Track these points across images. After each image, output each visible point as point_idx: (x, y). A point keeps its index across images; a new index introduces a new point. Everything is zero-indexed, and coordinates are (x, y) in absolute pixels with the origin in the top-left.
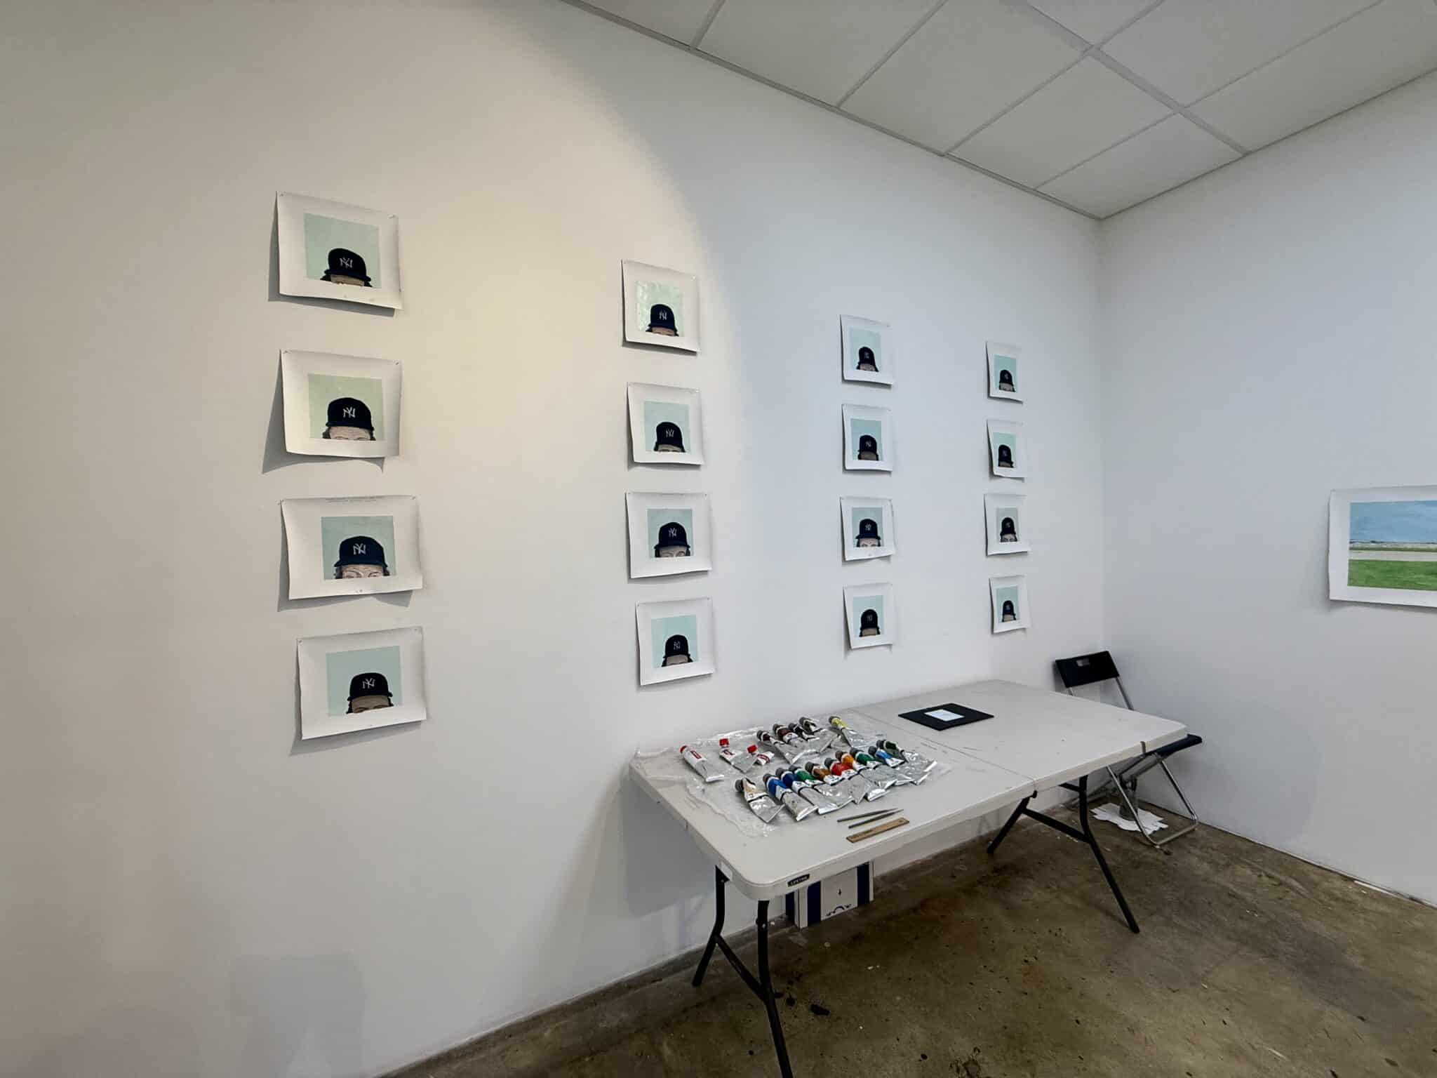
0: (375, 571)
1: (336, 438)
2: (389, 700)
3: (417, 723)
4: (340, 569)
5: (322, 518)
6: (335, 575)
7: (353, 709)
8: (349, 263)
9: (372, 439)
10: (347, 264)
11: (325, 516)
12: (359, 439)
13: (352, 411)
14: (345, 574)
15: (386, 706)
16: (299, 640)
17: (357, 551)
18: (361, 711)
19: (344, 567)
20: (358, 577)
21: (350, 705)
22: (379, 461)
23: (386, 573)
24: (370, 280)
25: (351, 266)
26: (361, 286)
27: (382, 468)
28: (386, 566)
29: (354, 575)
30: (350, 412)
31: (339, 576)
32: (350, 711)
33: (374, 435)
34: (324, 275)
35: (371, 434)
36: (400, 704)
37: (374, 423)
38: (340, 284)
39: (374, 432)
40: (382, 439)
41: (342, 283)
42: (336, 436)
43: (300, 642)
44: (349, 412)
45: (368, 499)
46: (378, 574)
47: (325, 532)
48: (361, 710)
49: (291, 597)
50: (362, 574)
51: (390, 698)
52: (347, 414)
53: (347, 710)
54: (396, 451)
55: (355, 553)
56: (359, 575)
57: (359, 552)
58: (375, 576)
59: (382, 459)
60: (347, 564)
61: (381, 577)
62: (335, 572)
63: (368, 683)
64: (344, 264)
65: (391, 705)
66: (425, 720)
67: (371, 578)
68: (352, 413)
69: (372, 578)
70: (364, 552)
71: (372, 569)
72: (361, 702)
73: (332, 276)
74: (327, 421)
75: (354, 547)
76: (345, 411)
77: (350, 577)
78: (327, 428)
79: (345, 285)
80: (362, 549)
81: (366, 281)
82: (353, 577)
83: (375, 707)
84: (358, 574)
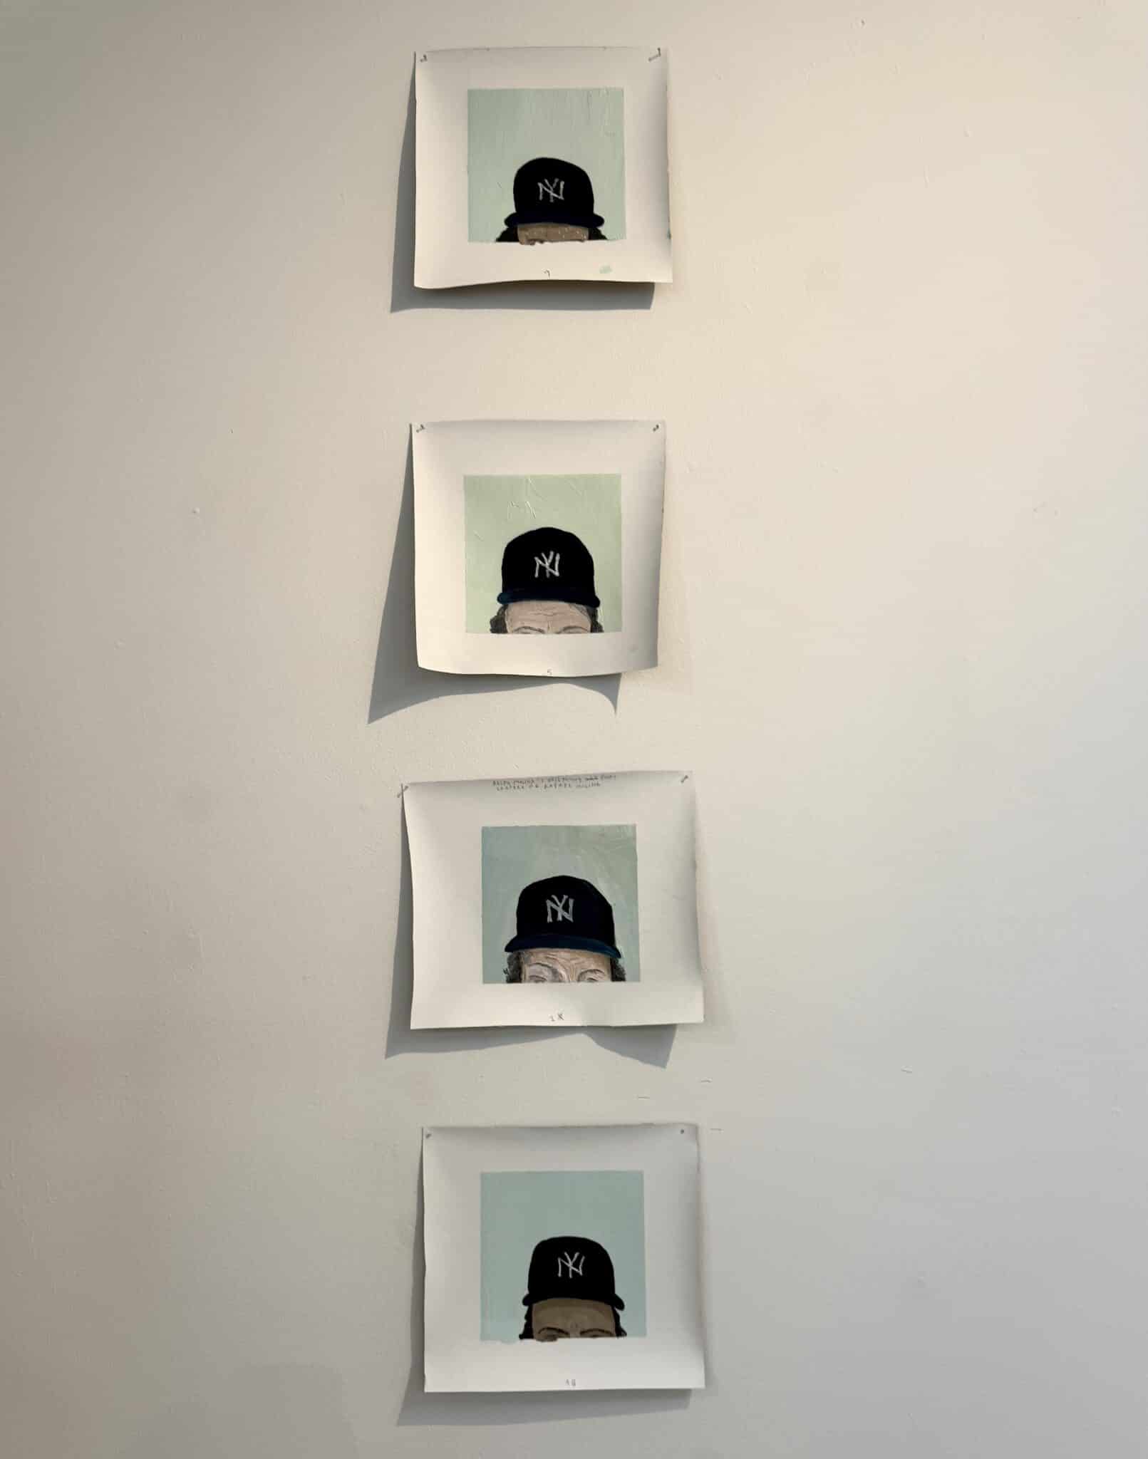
0: (593, 967)
1: (517, 631)
2: (617, 1318)
3: (678, 1396)
4: (518, 958)
5: (485, 831)
6: (505, 972)
7: (535, 1327)
8: (557, 191)
9: (596, 628)
10: (552, 194)
11: (491, 823)
12: (567, 629)
13: (554, 560)
14: (528, 970)
15: (609, 1334)
16: (427, 1131)
17: (555, 913)
18: (553, 1338)
19: (525, 954)
20: (553, 981)
21: (529, 1317)
22: (606, 683)
23: (617, 975)
24: (600, 221)
25: (561, 197)
26: (581, 240)
27: (614, 701)
28: (618, 955)
29: (546, 973)
30: (549, 563)
31: (515, 976)
32: (527, 1334)
33: (600, 619)
34: (505, 227)
35: (593, 616)
36: (642, 1333)
37: (601, 587)
38: (537, 244)
39: (600, 610)
40: (618, 629)
41: (542, 242)
42: (518, 625)
43: (428, 1136)
44: (547, 565)
45: (584, 783)
46: (599, 974)
47: (488, 861)
48: (554, 1334)
49: (413, 1026)
50: (563, 973)
51: (619, 1312)
52: (542, 569)
53: (521, 1330)
54: (651, 658)
55: (550, 919)
56: (556, 977)
57: (560, 918)
58: (592, 980)
59: (615, 678)
60: (532, 947)
61: (607, 984)
62: (506, 966)
63: (570, 1265)
64: (546, 195)
65: (620, 1332)
66: (698, 1391)
67: (581, 984)
68: (552, 566)
69: (584, 985)
70: (569, 917)
71: (587, 960)
72: (551, 1312)
73: (519, 227)
74: (500, 590)
75: (549, 903)
76: (539, 562)
77: (538, 979)
78: (500, 605)
79: (547, 244)
80: (566, 908)
81: (592, 227)
82: (543, 980)
83: (584, 1334)
84: (555, 972)
